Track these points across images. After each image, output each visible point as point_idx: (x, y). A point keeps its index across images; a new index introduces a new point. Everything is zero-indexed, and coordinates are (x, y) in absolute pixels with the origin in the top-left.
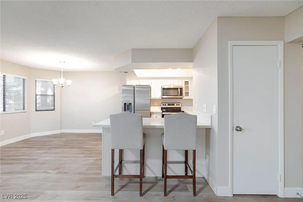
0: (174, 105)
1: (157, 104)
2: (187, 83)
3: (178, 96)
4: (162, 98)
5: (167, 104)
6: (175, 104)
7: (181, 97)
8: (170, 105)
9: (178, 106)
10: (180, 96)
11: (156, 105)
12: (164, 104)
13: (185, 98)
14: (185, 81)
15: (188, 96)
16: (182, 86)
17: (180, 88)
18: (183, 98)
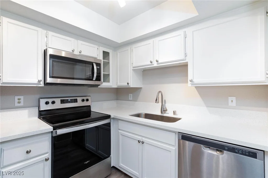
0: (76, 101)
1: (22, 101)
2: (106, 54)
3: (92, 80)
4: (46, 84)
5: (58, 101)
6: (79, 99)
7: (97, 83)
8: (67, 102)
9: (85, 104)
10: (96, 80)
11: (22, 104)
12: (50, 101)
13: (104, 85)
14: (103, 51)
15: (109, 82)
16: (98, 58)
17: (96, 63)
18: (99, 87)
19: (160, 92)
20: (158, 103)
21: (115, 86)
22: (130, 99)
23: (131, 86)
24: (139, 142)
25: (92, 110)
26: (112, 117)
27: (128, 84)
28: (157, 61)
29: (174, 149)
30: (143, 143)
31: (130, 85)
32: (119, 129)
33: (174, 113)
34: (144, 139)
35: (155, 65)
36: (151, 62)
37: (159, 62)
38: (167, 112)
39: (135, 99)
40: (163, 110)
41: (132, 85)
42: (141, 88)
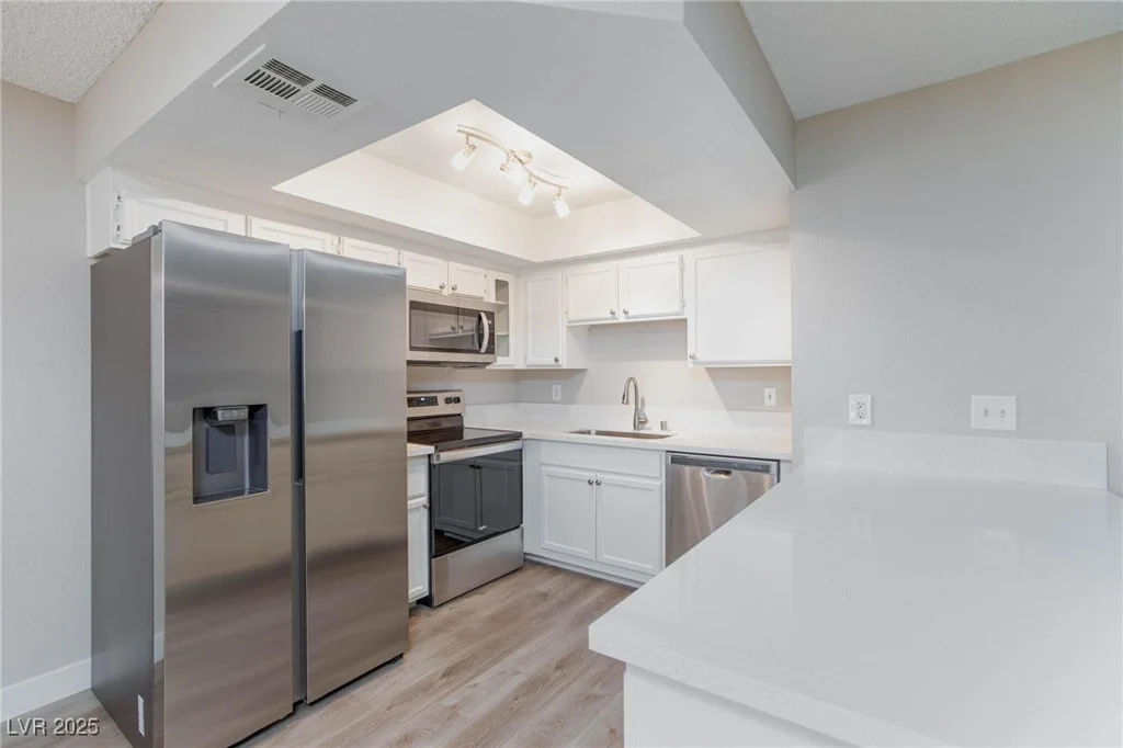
0: (433, 401)
2: (501, 286)
3: (478, 352)
6: (441, 398)
7: (486, 358)
8: (417, 403)
9: (453, 409)
10: (487, 352)
13: (501, 362)
14: (497, 281)
15: (508, 355)
16: (486, 300)
17: (485, 312)
18: (487, 367)
19: (631, 379)
20: (627, 403)
21: (520, 366)
22: (554, 398)
23: (564, 367)
24: (590, 483)
25: (465, 425)
26: (524, 436)
27: (556, 360)
28: (625, 313)
29: (658, 484)
30: (598, 484)
31: (560, 362)
32: (542, 464)
33: (663, 425)
34: (600, 477)
35: (622, 319)
36: (613, 313)
37: (631, 314)
38: (647, 425)
39: (569, 399)
40: (640, 421)
41: (564, 364)
42: (586, 370)
